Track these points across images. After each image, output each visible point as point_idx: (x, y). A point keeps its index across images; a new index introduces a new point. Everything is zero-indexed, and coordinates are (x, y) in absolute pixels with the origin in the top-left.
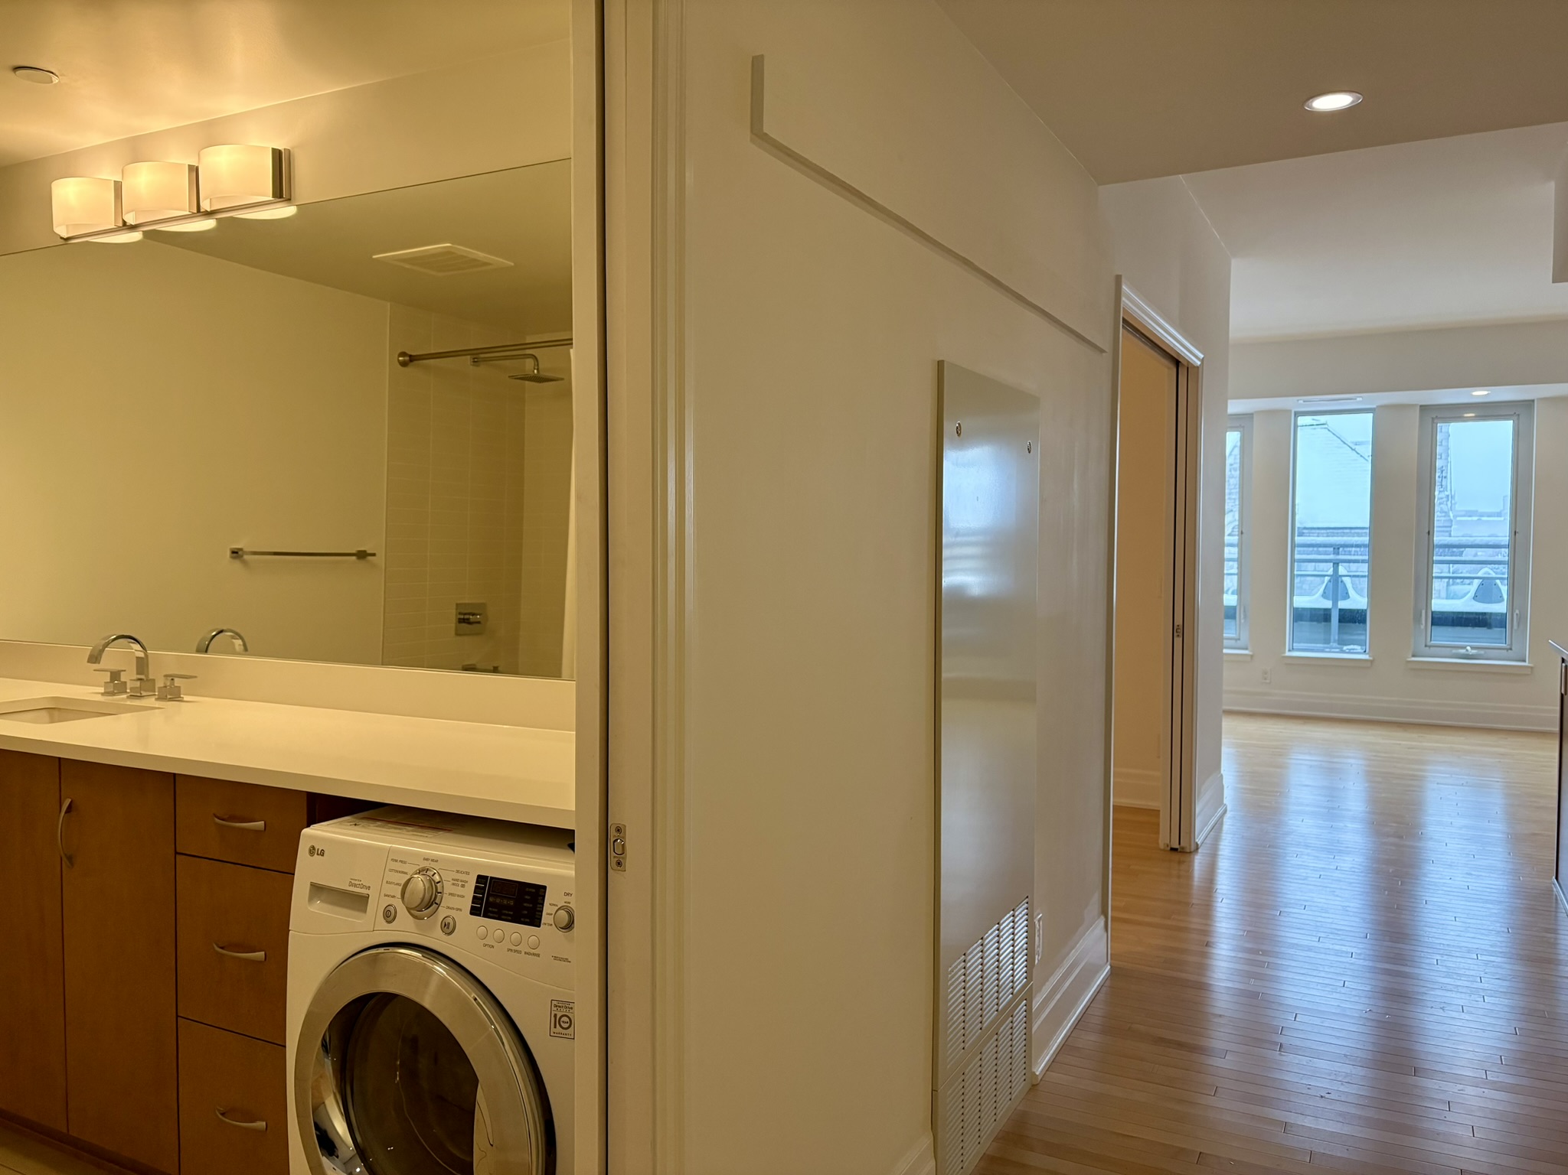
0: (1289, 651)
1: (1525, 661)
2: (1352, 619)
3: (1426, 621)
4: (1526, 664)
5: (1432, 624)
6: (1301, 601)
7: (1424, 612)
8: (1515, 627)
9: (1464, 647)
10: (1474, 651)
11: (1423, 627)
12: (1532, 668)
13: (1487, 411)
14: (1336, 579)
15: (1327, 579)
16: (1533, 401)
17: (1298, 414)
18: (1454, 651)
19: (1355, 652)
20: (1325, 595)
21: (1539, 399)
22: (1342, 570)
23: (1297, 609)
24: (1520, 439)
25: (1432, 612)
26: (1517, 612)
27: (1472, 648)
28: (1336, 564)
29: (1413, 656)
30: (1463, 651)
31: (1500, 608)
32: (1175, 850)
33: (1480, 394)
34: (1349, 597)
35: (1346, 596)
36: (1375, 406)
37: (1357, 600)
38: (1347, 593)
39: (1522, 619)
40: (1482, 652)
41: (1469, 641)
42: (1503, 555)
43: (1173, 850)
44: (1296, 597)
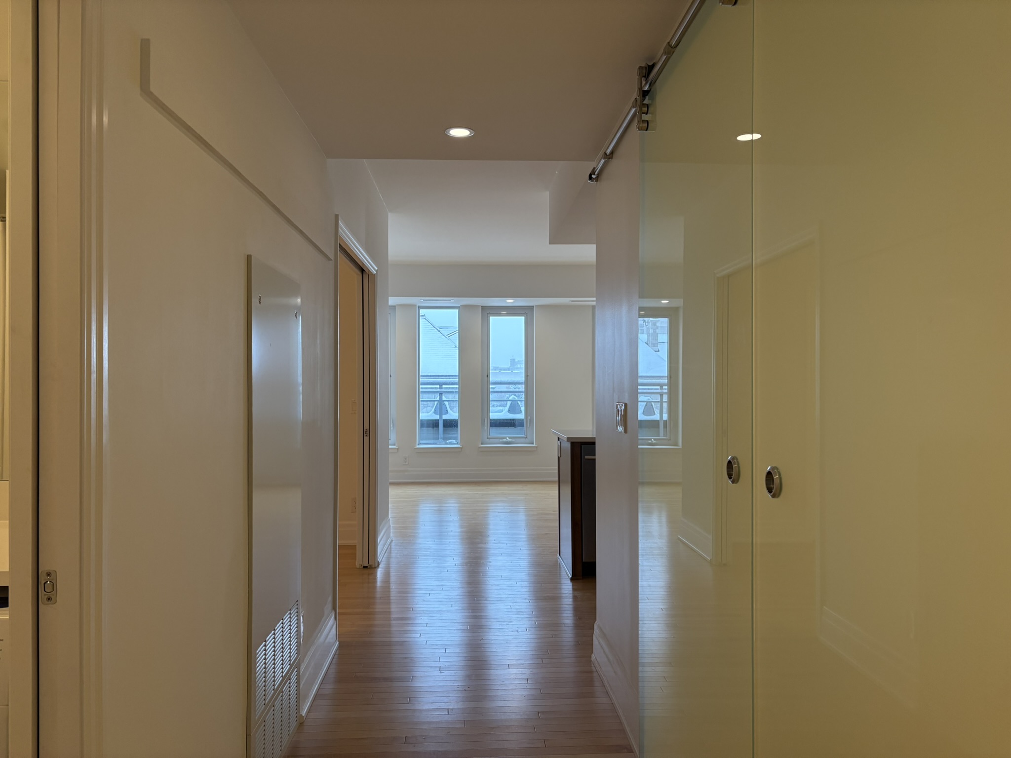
0: (418, 445)
1: (533, 444)
2: (450, 425)
3: (487, 424)
5: (490, 426)
6: (424, 416)
7: (486, 419)
8: (528, 426)
9: (506, 438)
10: (510, 440)
11: (486, 428)
12: (537, 447)
13: (512, 311)
14: (441, 401)
15: (436, 402)
16: (533, 306)
17: (420, 308)
18: (501, 440)
19: (453, 444)
20: (435, 412)
21: (536, 306)
22: (444, 398)
23: (422, 420)
24: (528, 326)
25: (490, 420)
26: (529, 418)
27: (509, 438)
28: (441, 394)
29: (482, 444)
30: (505, 440)
31: (521, 416)
32: (367, 567)
33: (510, 301)
34: (448, 413)
36: (459, 305)
37: (453, 414)
38: (447, 410)
39: (531, 421)
40: (514, 440)
41: (507, 435)
42: (522, 388)
43: (365, 567)
44: (421, 413)
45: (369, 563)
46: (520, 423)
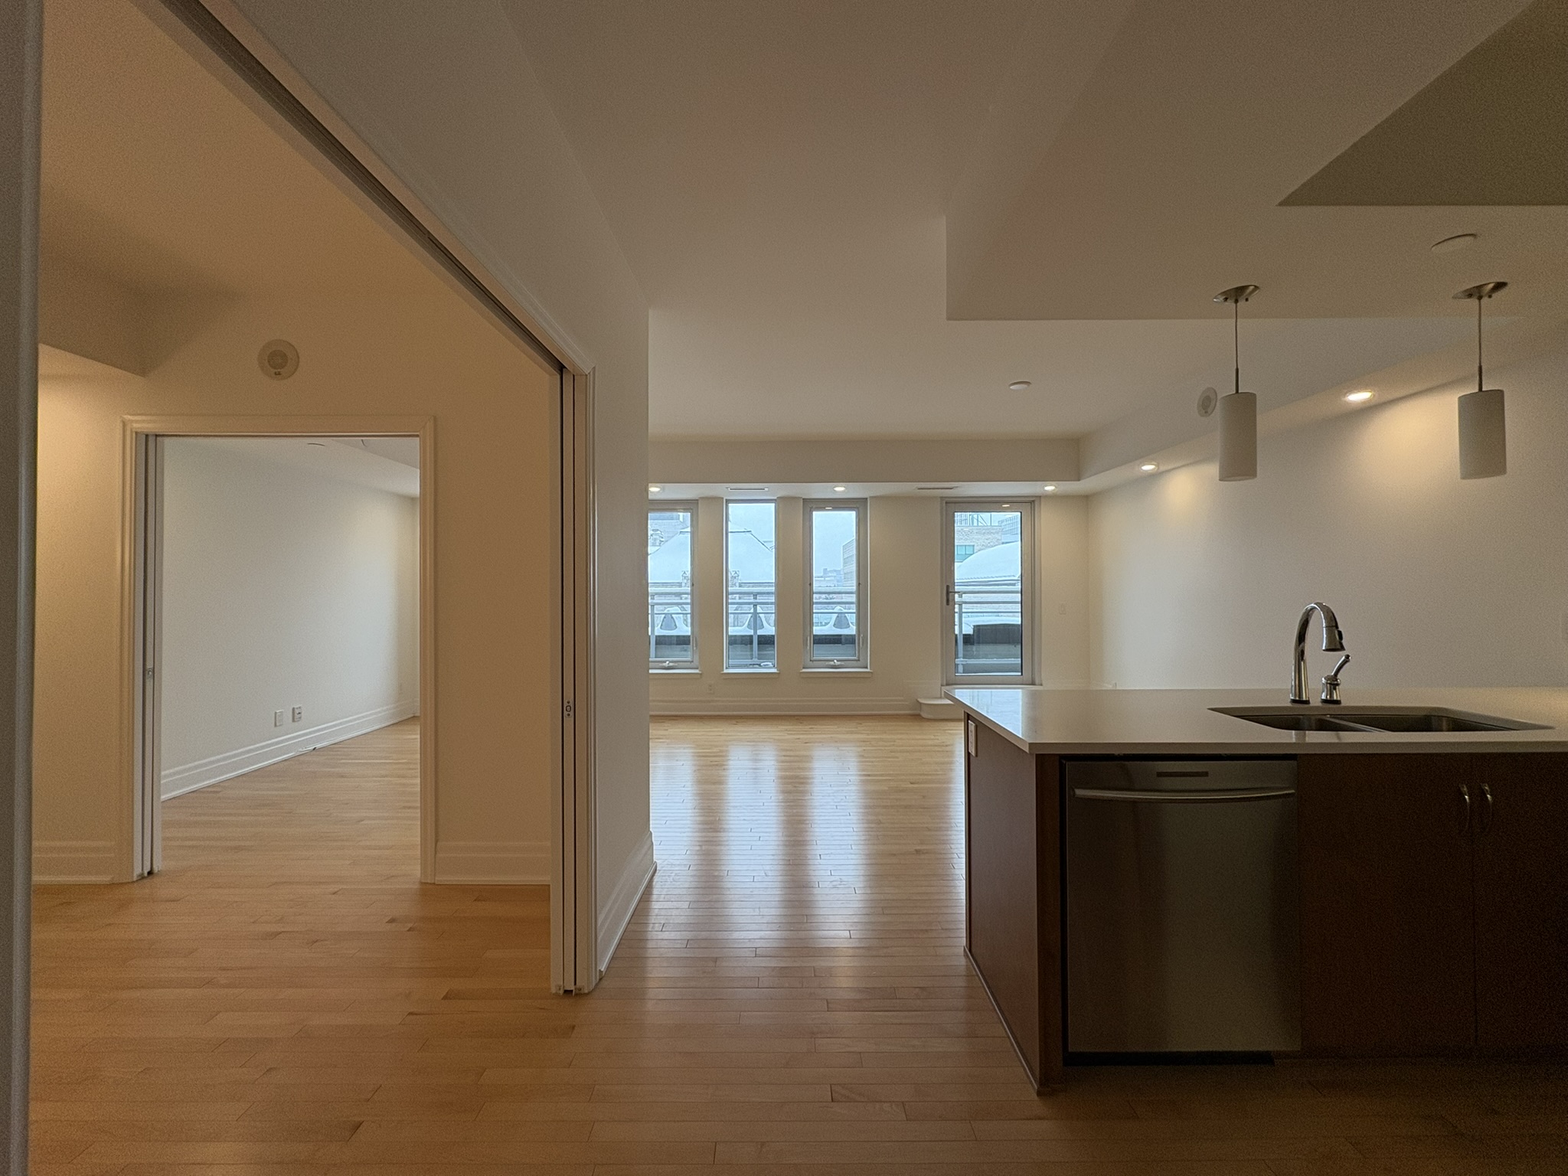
0: (727, 668)
1: (867, 668)
2: (766, 641)
3: (810, 642)
4: (868, 670)
5: (814, 643)
6: (733, 631)
7: (809, 638)
8: (861, 646)
9: (833, 661)
10: (839, 663)
11: (808, 648)
12: (872, 673)
14: (755, 614)
15: (750, 615)
16: (866, 499)
17: (728, 501)
18: (827, 663)
19: (769, 668)
20: (749, 626)
21: (871, 497)
22: (759, 609)
23: (732, 636)
24: (861, 522)
25: (814, 636)
26: (862, 634)
27: (838, 661)
28: (755, 606)
29: (804, 668)
30: (832, 663)
31: (852, 630)
34: (764, 627)
35: (762, 627)
36: (776, 498)
37: (769, 629)
38: (762, 624)
39: (865, 639)
40: (843, 663)
41: (834, 655)
42: (853, 598)
43: (567, 994)
44: (730, 628)
45: (575, 984)
46: (850, 640)
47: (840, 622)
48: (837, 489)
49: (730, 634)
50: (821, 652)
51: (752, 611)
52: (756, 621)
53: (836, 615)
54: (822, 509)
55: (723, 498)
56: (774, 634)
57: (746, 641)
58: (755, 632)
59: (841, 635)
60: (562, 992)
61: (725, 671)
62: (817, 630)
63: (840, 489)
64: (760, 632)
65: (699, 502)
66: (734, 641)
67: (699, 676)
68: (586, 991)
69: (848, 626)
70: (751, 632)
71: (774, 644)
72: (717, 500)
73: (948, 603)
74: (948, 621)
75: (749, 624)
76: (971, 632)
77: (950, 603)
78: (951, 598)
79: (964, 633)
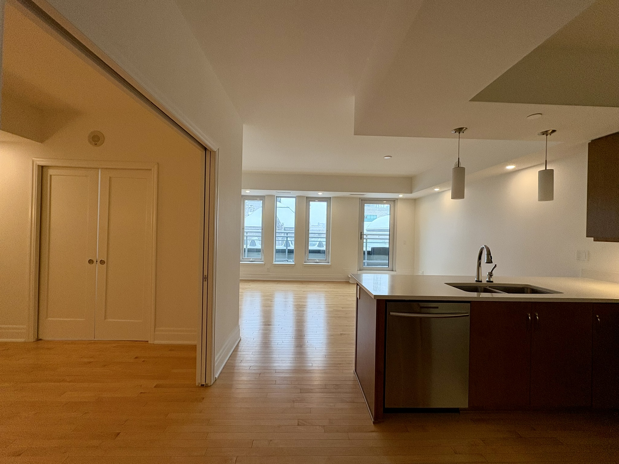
1: (329, 263)
2: (290, 252)
3: (307, 252)
5: (309, 253)
6: (278, 247)
7: (307, 250)
8: (327, 254)
9: (316, 260)
10: (318, 261)
11: (307, 255)
12: (331, 265)
13: (321, 199)
16: (331, 198)
17: (277, 197)
18: (314, 261)
19: (291, 262)
22: (289, 239)
23: (277, 249)
24: (328, 207)
25: (309, 250)
26: (328, 250)
28: (287, 238)
29: (305, 262)
30: (316, 261)
31: (324, 248)
32: (203, 386)
35: (290, 246)
36: (295, 196)
37: (292, 247)
38: (290, 245)
39: (329, 252)
40: (320, 261)
41: (317, 258)
42: (325, 236)
44: (276, 246)
45: (205, 382)
46: (323, 252)
47: (320, 245)
48: (319, 194)
49: (276, 248)
50: (312, 256)
51: (286, 240)
52: (287, 244)
53: (319, 242)
54: (314, 201)
55: (275, 196)
56: (293, 249)
57: (283, 251)
58: (287, 248)
59: (320, 250)
60: (200, 385)
61: (274, 263)
62: (311, 248)
63: (320, 194)
64: (289, 248)
65: (266, 198)
66: (278, 251)
67: (264, 265)
68: (209, 385)
69: (323, 246)
70: (285, 248)
71: (293, 253)
72: (273, 196)
73: (361, 239)
74: (361, 245)
75: (284, 245)
76: (370, 250)
77: (362, 239)
78: (362, 237)
79: (368, 250)
